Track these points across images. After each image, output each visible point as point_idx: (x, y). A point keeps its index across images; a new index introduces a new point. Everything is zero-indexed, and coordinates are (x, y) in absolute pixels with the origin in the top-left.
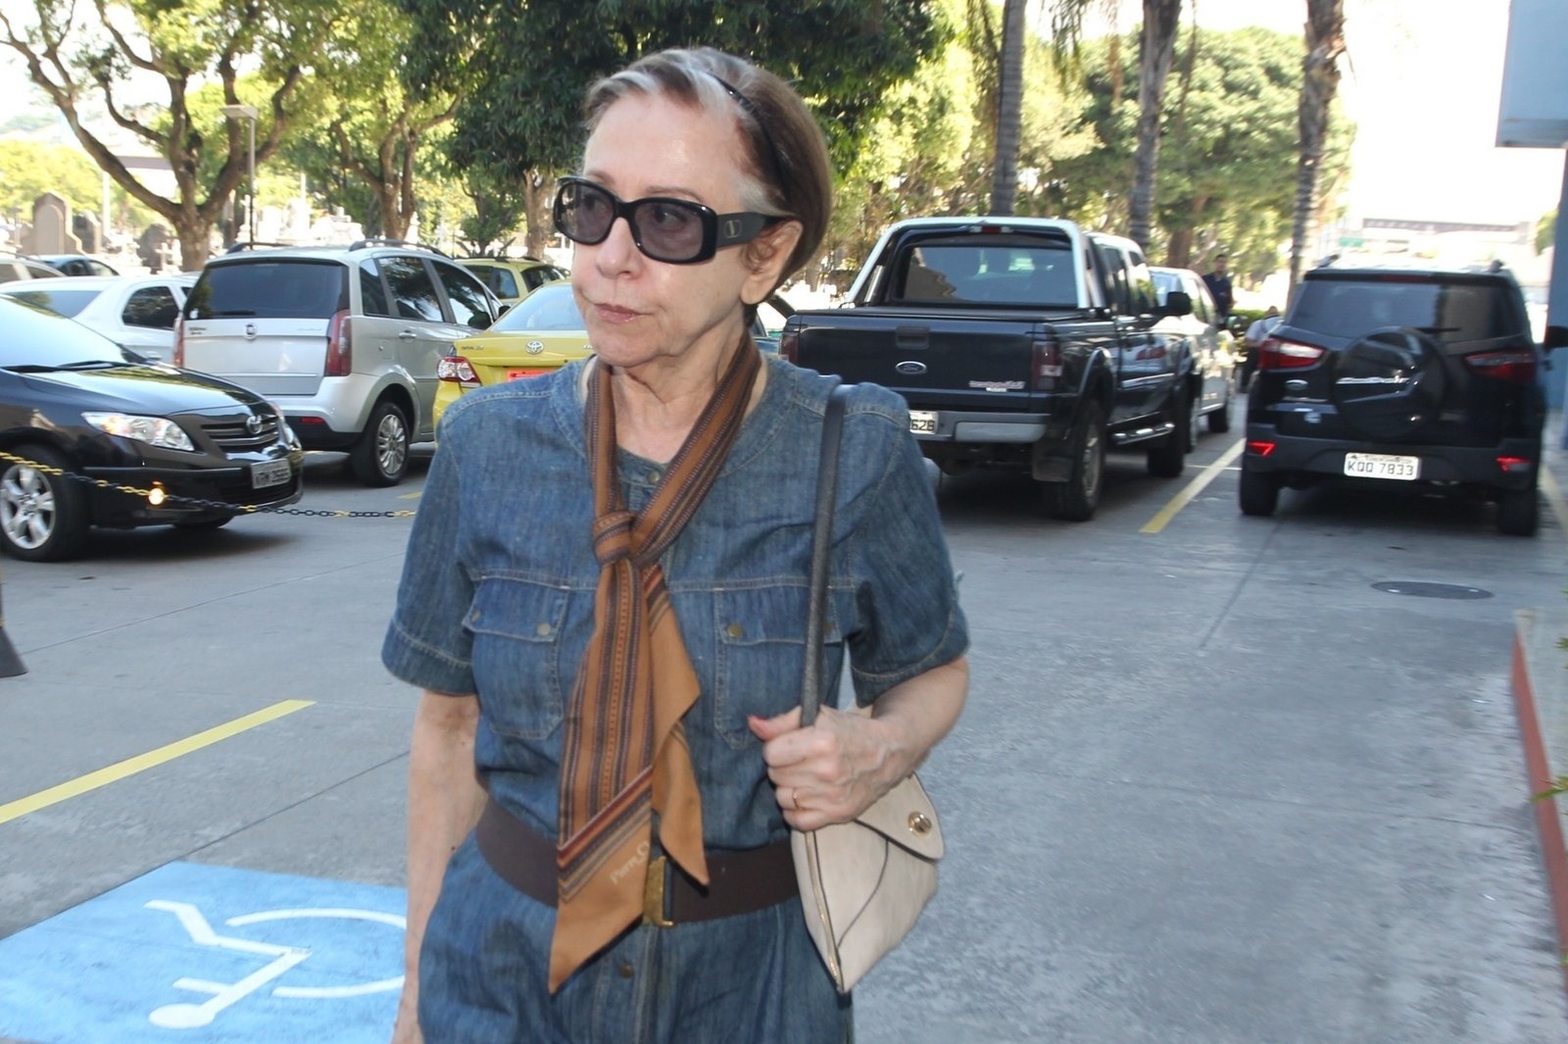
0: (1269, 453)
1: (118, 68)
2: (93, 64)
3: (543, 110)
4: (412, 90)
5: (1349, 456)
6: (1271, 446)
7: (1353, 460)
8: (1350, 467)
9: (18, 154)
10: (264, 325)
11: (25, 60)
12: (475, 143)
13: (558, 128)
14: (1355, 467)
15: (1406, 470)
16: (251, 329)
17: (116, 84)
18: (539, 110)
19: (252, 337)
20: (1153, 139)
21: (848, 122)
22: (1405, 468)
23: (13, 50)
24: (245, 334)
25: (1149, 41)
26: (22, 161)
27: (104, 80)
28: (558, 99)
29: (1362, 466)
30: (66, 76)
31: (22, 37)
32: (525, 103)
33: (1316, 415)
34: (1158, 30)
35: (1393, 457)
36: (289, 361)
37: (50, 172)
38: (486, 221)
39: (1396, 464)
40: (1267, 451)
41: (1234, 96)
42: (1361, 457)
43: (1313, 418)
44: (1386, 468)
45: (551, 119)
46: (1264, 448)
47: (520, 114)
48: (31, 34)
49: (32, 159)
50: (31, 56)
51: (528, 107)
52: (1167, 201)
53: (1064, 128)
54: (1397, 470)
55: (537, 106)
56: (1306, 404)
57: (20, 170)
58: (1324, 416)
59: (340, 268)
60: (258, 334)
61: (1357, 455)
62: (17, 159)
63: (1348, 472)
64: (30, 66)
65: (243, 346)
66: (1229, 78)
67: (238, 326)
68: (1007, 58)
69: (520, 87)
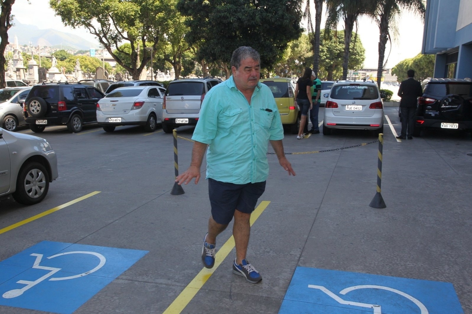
0: (423, 123)
1: (118, 39)
2: (113, 39)
3: (220, 48)
4: (189, 43)
5: (442, 123)
6: (423, 121)
7: (443, 124)
8: (442, 126)
9: (83, 58)
10: (186, 97)
11: (98, 38)
12: (204, 55)
13: (224, 51)
14: (444, 126)
15: (456, 126)
16: (182, 98)
17: (118, 43)
18: (219, 48)
19: (183, 100)
20: (348, 53)
21: (281, 50)
22: (455, 126)
23: (95, 36)
24: (181, 99)
25: (347, 32)
26: (83, 60)
27: (116, 42)
28: (223, 45)
29: (445, 126)
30: (108, 41)
31: (98, 32)
32: (216, 46)
33: (434, 114)
34: (349, 30)
35: (452, 124)
36: (188, 105)
37: (90, 62)
38: (186, 71)
39: (453, 125)
40: (422, 122)
41: (341, 44)
42: (445, 124)
43: (433, 115)
44: (451, 126)
45: (222, 50)
46: (421, 122)
47: (215, 49)
48: (100, 32)
49: (86, 60)
50: (100, 37)
51: (217, 47)
52: (327, 66)
53: (307, 51)
54: (453, 126)
55: (219, 47)
56: (431, 112)
57: (83, 62)
58: (436, 115)
59: (203, 84)
60: (184, 99)
61: (444, 123)
62: (82, 59)
63: (442, 127)
64: (99, 39)
65: (181, 102)
66: (340, 41)
67: (179, 97)
68: (317, 36)
69: (215, 43)
